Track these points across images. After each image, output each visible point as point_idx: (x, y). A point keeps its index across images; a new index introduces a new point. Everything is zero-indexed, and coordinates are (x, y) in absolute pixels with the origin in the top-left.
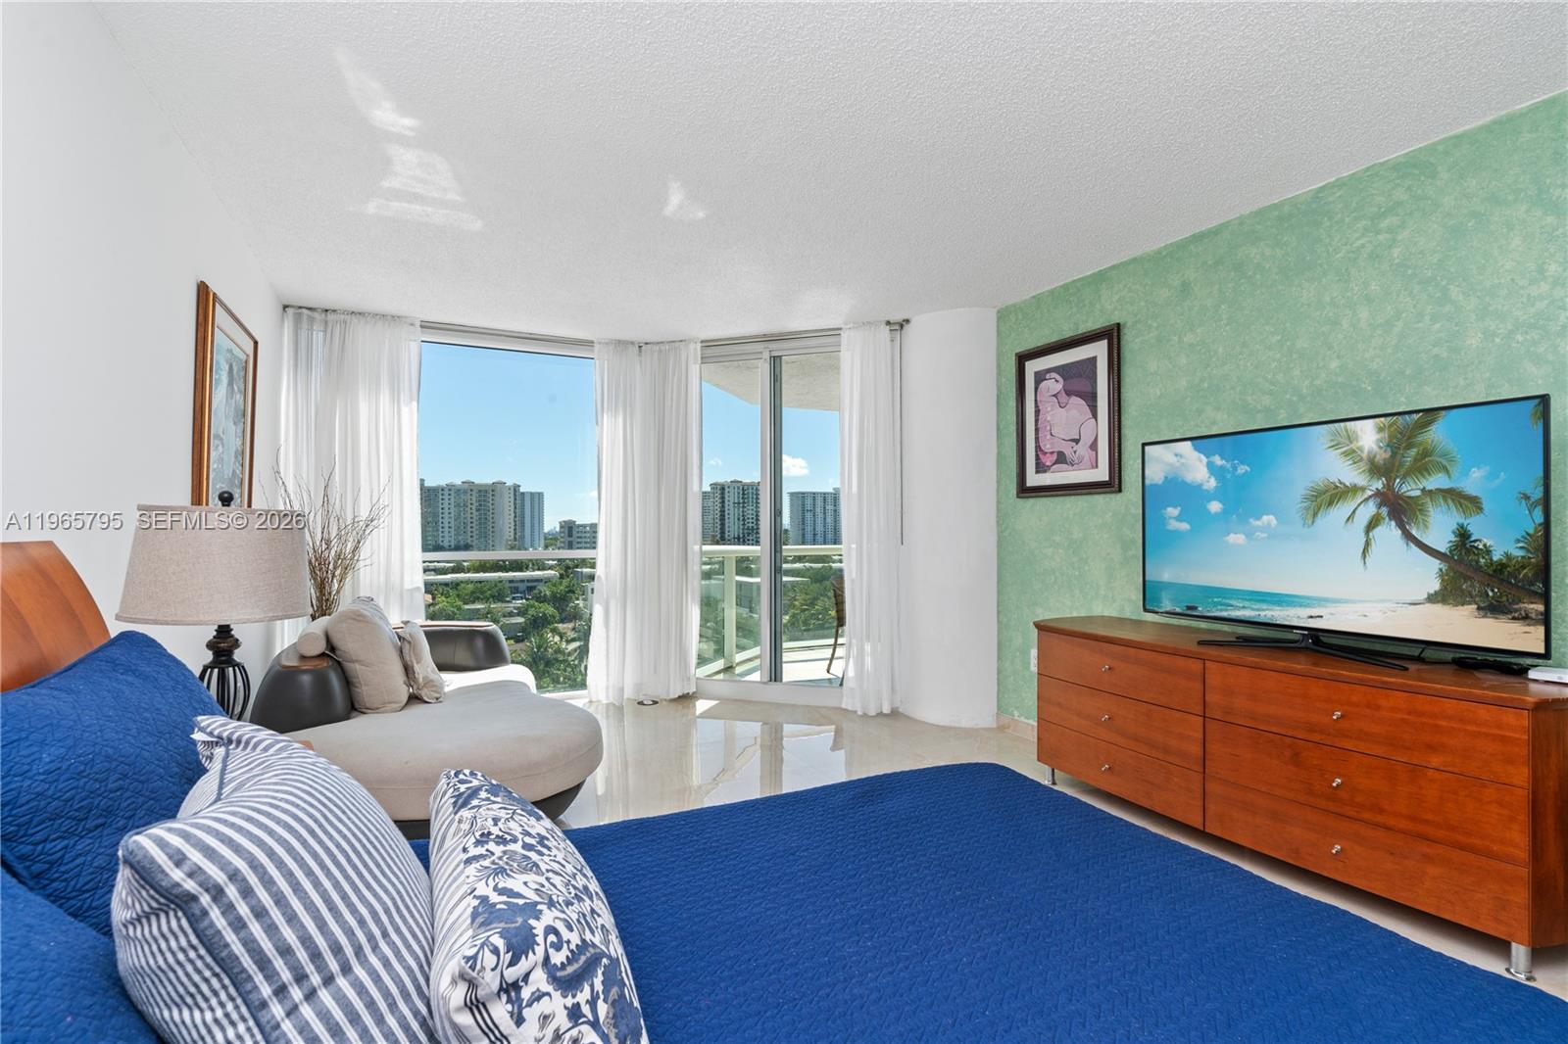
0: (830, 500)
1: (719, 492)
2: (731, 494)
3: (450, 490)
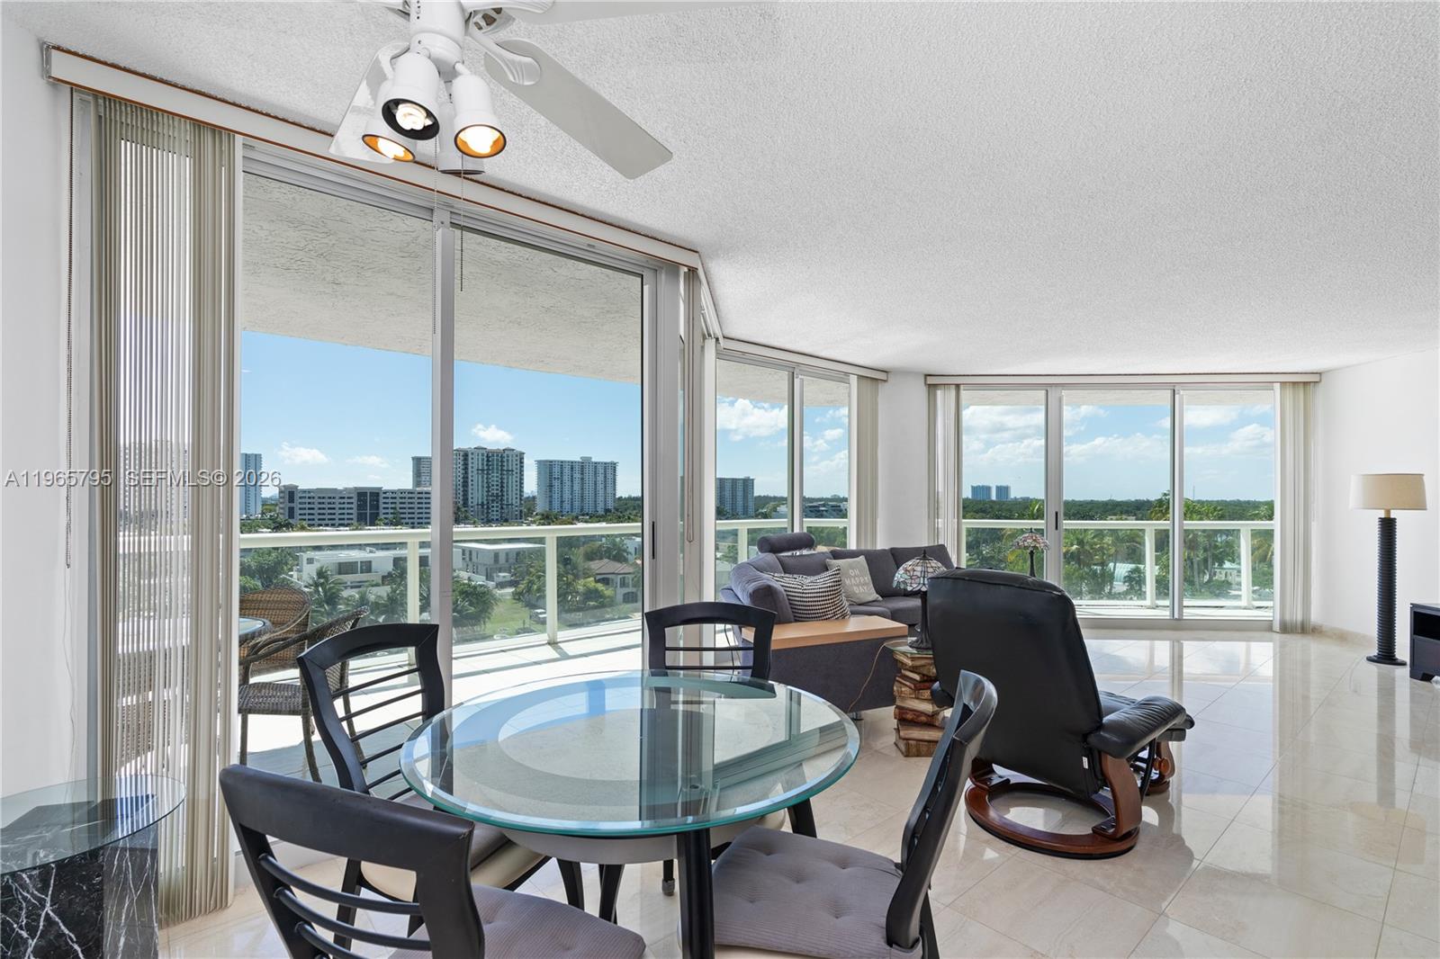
0: (577, 468)
1: (462, 458)
2: (475, 461)
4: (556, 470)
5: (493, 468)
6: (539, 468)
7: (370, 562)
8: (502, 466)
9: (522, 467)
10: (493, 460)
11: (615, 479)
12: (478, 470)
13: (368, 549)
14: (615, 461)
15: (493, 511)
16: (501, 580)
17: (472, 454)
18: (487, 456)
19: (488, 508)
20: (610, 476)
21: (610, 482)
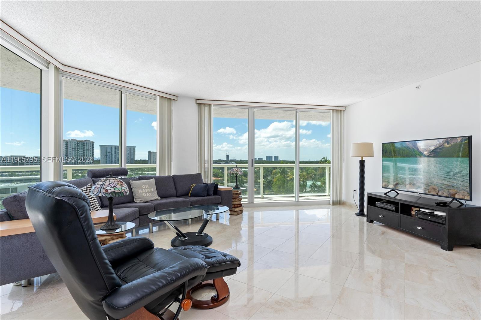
4: (109, 149)
5: (80, 148)
6: (101, 148)
7: (17, 188)
8: (84, 147)
9: (94, 148)
11: (134, 153)
12: (73, 149)
13: (16, 182)
14: (134, 146)
17: (70, 142)
18: (77, 143)
20: (132, 152)
21: (132, 154)
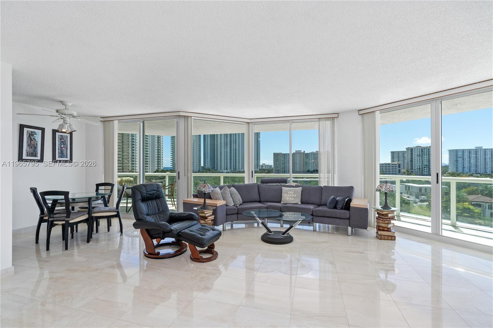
0: (473, 152)
1: (410, 151)
2: (416, 152)
3: (312, 154)
4: (460, 154)
5: (425, 155)
6: (450, 153)
8: (429, 153)
10: (425, 151)
12: (417, 155)
15: (425, 171)
16: (422, 199)
17: (415, 149)
18: (422, 150)
19: (422, 170)
